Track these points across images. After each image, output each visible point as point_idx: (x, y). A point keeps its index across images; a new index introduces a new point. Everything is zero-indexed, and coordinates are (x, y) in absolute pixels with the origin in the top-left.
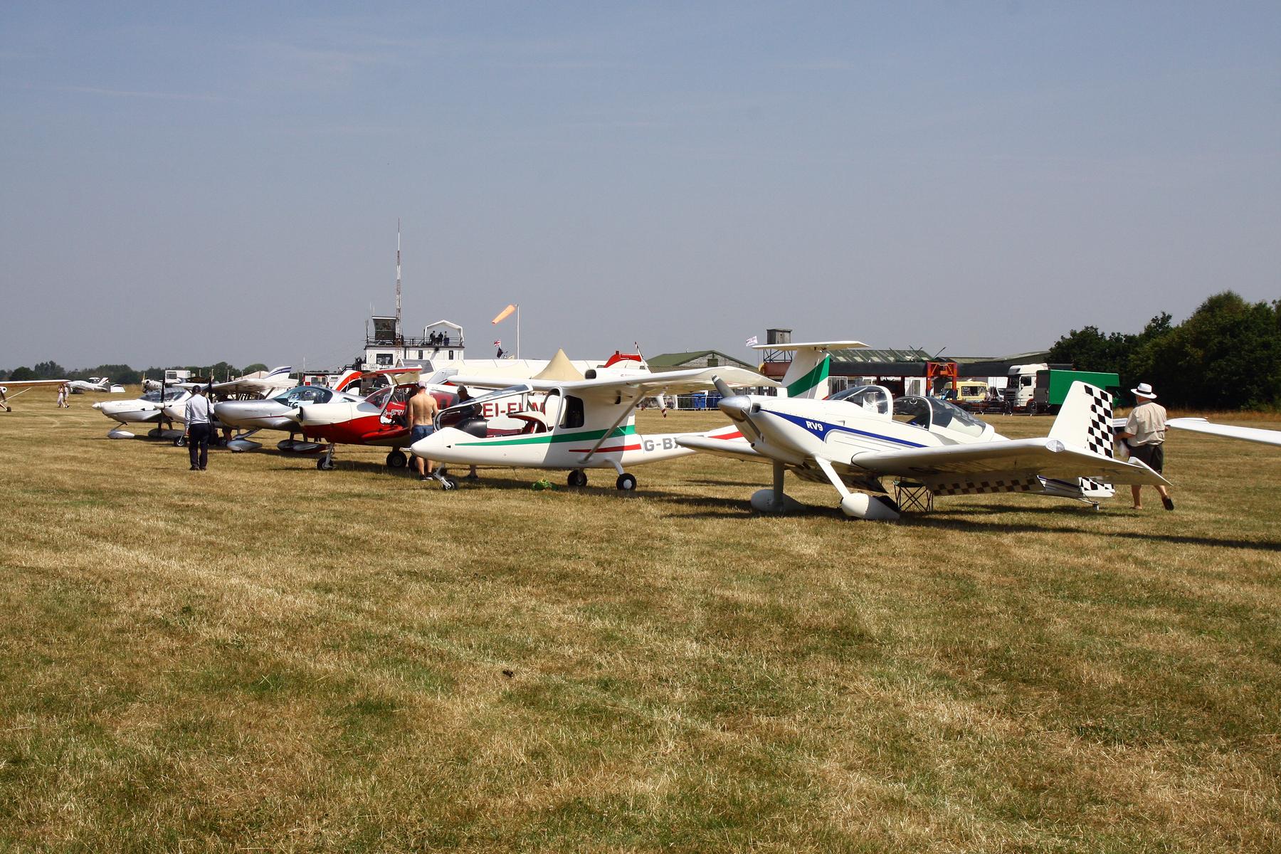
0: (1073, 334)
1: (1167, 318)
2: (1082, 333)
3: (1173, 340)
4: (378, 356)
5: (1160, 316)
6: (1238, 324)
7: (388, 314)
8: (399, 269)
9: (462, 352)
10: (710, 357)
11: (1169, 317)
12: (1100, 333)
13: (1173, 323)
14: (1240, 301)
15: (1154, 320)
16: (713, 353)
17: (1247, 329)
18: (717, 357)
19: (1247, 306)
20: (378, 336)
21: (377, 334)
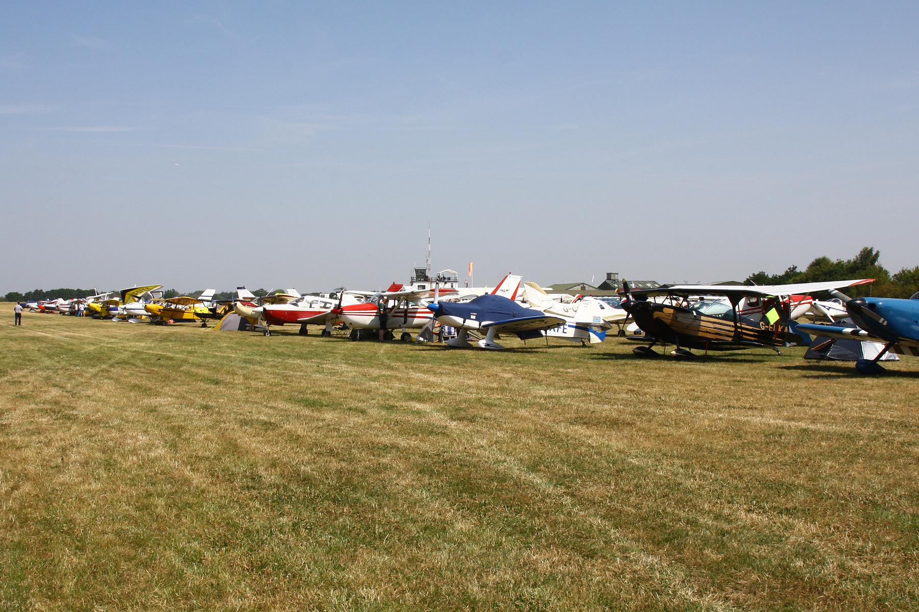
0: (754, 275)
1: (795, 268)
2: (758, 274)
3: (803, 277)
4: (419, 286)
5: (792, 267)
6: (832, 271)
7: (421, 266)
8: (429, 246)
9: (457, 284)
10: (582, 285)
11: (796, 267)
12: (766, 275)
13: (798, 270)
14: (830, 261)
15: (789, 269)
16: (583, 284)
17: (836, 273)
18: (585, 285)
19: (833, 264)
20: (417, 277)
21: (417, 275)
